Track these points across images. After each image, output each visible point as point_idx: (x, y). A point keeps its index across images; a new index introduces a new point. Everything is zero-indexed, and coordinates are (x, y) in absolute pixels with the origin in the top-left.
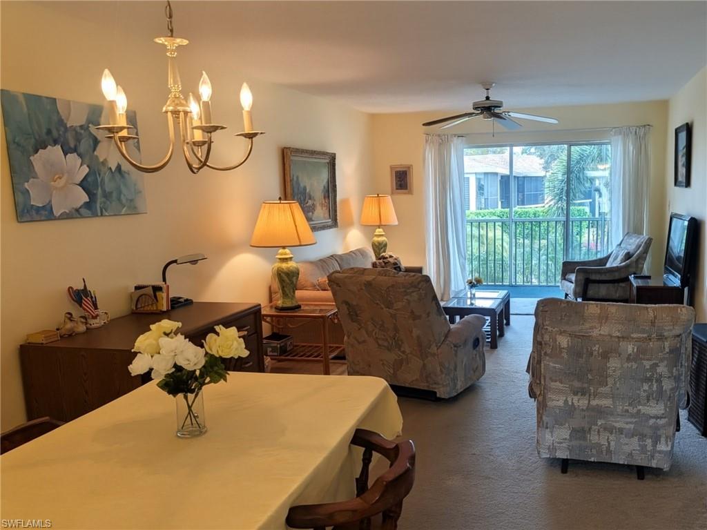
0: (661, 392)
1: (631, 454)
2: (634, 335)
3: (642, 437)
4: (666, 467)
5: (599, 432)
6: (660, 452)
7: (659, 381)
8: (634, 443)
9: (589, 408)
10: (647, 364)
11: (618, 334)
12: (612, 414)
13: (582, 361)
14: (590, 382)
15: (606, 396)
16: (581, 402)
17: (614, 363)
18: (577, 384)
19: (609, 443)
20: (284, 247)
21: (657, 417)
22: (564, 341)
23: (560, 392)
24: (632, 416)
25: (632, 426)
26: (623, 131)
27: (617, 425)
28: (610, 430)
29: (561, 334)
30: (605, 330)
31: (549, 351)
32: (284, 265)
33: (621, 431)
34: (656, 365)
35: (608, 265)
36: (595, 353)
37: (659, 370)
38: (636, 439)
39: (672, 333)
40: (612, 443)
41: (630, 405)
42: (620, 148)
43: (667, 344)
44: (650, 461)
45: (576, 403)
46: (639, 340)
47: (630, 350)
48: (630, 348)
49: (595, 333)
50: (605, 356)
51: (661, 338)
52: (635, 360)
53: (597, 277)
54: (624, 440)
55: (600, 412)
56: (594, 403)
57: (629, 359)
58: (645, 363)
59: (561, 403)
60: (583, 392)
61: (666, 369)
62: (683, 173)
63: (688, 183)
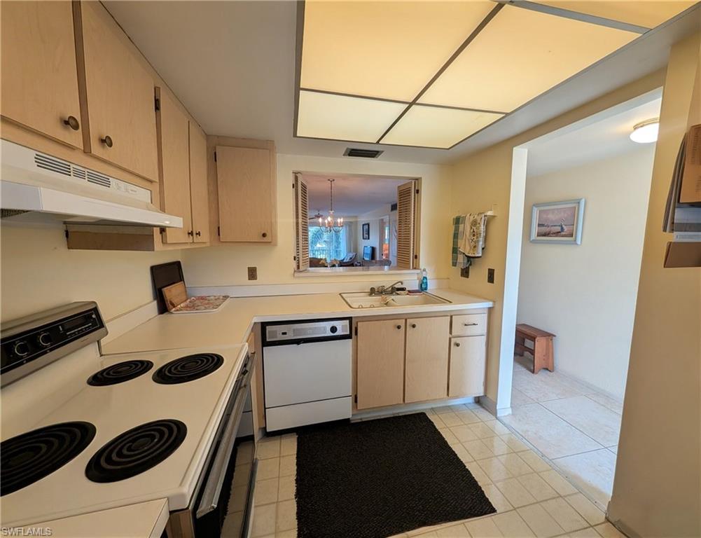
26: (346, 224)
62: (366, 236)
63: (369, 239)
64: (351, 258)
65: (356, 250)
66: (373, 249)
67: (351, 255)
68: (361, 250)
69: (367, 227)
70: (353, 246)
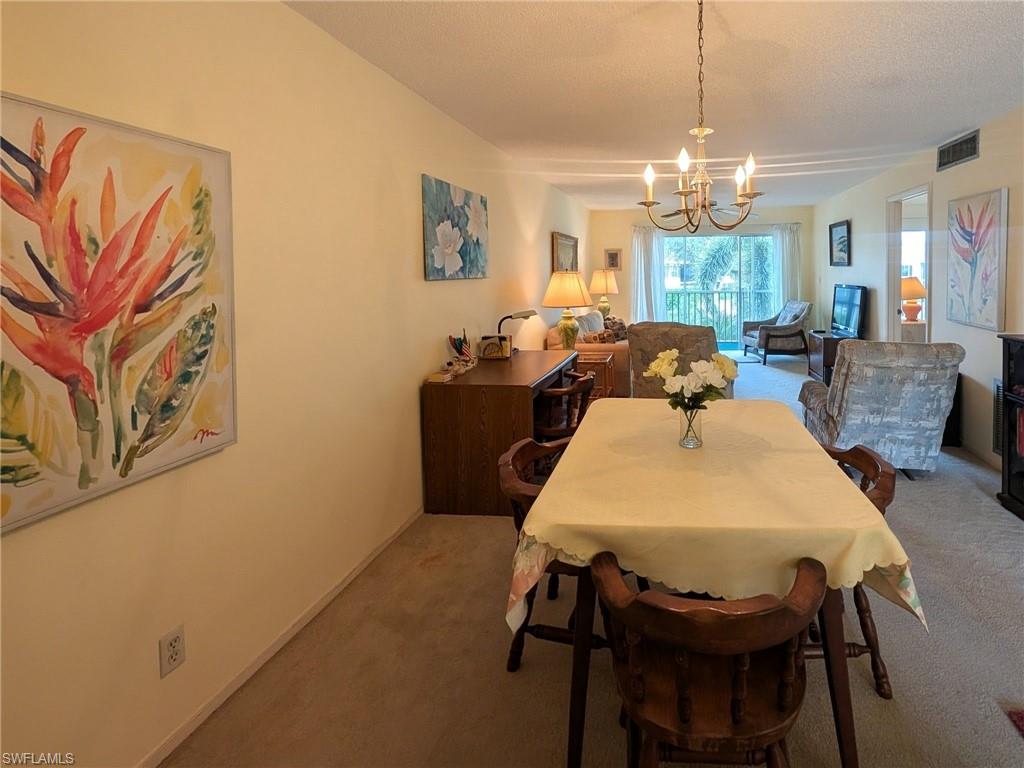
0: (938, 409)
1: (907, 461)
2: (924, 366)
3: (919, 445)
4: (933, 469)
5: (885, 443)
6: (930, 457)
7: (939, 401)
8: (910, 452)
9: (882, 424)
10: (933, 388)
11: (912, 365)
12: (897, 429)
13: (882, 387)
14: (886, 403)
15: (896, 414)
16: (875, 420)
17: (908, 388)
18: (875, 406)
19: (891, 451)
20: (568, 308)
21: (932, 430)
22: (870, 372)
23: (860, 412)
24: (914, 429)
25: (912, 437)
26: (782, 227)
27: (900, 437)
28: (893, 441)
29: (867, 366)
30: (901, 362)
31: (855, 380)
32: (569, 322)
33: (902, 441)
34: (939, 388)
35: (778, 324)
36: (894, 380)
37: (940, 391)
38: (913, 447)
39: (951, 364)
40: (894, 452)
41: (914, 420)
42: (779, 240)
43: (948, 372)
44: (921, 465)
45: (871, 421)
46: (928, 369)
47: (922, 377)
48: (922, 376)
49: (894, 365)
50: (902, 382)
51: (944, 368)
52: (924, 385)
53: (775, 333)
54: (904, 448)
55: (889, 427)
56: (885, 420)
57: (919, 385)
58: (931, 386)
59: (859, 422)
60: (878, 412)
61: (945, 391)
62: (841, 256)
63: (849, 263)
64: (796, 317)
65: (809, 294)
66: (867, 294)
67: (798, 307)
68: (825, 295)
69: (842, 231)
70: (802, 283)
